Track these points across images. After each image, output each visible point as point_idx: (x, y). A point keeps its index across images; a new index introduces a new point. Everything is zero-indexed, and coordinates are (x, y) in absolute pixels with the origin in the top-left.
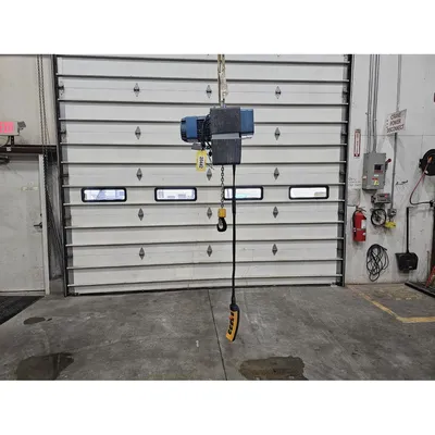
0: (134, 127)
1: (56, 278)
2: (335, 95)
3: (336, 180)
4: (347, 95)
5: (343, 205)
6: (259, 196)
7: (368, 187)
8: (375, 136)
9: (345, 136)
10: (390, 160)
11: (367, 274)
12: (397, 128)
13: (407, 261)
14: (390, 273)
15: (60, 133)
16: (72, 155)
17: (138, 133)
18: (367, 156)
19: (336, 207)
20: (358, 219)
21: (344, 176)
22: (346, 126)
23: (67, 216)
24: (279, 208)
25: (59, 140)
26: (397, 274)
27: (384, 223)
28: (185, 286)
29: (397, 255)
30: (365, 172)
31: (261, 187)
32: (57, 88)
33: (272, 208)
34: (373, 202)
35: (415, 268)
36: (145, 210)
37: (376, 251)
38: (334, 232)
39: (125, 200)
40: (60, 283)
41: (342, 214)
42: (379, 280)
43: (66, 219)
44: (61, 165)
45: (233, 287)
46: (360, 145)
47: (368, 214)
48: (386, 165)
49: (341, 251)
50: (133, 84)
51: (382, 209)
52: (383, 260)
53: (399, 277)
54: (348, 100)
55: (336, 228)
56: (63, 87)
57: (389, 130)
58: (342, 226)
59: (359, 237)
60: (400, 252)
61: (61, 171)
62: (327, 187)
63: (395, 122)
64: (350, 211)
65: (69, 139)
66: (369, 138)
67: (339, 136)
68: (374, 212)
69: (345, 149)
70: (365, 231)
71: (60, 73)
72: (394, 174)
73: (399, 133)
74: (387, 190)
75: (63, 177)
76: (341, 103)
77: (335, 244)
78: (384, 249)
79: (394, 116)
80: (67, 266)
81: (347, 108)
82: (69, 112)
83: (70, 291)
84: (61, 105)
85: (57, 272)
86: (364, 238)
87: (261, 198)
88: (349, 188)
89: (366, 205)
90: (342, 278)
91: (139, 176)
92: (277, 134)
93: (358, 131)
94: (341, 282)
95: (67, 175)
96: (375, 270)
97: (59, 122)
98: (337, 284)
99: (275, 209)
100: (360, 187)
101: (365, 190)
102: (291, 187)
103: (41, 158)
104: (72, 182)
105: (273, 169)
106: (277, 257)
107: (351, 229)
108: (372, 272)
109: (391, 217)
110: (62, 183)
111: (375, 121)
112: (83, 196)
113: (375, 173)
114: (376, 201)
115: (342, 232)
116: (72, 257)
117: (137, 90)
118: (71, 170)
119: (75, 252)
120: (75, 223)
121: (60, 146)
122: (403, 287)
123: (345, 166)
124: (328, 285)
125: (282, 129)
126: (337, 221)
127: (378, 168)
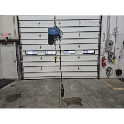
0: (39, 34)
1: (20, 75)
2: (97, 23)
3: (97, 48)
5: (99, 55)
7: (107, 50)
8: (109, 35)
9: (100, 35)
10: (113, 42)
11: (106, 76)
12: (116, 32)
13: (119, 72)
14: (114, 75)
15: (20, 36)
16: (23, 42)
17: (40, 36)
18: (106, 41)
19: (97, 56)
20: (103, 59)
21: (99, 47)
22: (100, 32)
23: (22, 59)
24: (80, 56)
25: (19, 38)
26: (116, 76)
27: (112, 61)
28: (54, 78)
29: (116, 70)
30: (106, 46)
31: (75, 50)
32: (18, 24)
34: (108, 54)
35: (121, 74)
36: (42, 57)
37: (109, 69)
38: (96, 63)
39: (37, 54)
40: (20, 76)
41: (99, 58)
42: (110, 77)
43: (21, 59)
44: (20, 45)
46: (104, 38)
47: (107, 58)
48: (112, 43)
49: (98, 69)
51: (111, 57)
52: (111, 71)
53: (116, 77)
54: (101, 24)
55: (97, 62)
56: (20, 24)
57: (114, 33)
58: (99, 62)
60: (117, 69)
61: (20, 46)
62: (94, 50)
63: (115, 31)
64: (101, 57)
65: (22, 38)
66: (107, 36)
67: (98, 35)
68: (109, 57)
69: (100, 39)
70: (105, 63)
71: (19, 20)
72: (115, 46)
73: (117, 34)
74: (113, 51)
75: (21, 48)
76: (99, 25)
77: (97, 67)
78: (112, 69)
79: (115, 29)
80: (22, 72)
81: (101, 27)
82: (22, 30)
83: (23, 79)
84: (20, 28)
85: (20, 73)
86: (105, 65)
87: (75, 54)
88: (101, 51)
89: (106, 55)
90: (99, 77)
91: (41, 48)
92: (79, 35)
93: (104, 34)
94: (98, 78)
95: (22, 48)
96: (109, 75)
97: (19, 33)
98: (97, 78)
99: (79, 57)
100: (105, 50)
102: (84, 50)
103: (15, 43)
104: (23, 49)
105: (78, 45)
107: (101, 63)
108: (108, 75)
109: (114, 59)
110: (20, 50)
111: (109, 30)
112: (26, 53)
113: (109, 46)
114: (109, 54)
115: (99, 63)
116: (23, 69)
117: (39, 24)
118: (23, 46)
119: (24, 68)
120: (24, 60)
121: (20, 40)
122: (117, 79)
123: (100, 44)
124: (95, 79)
125: (81, 33)
126: (97, 60)
127: (110, 44)
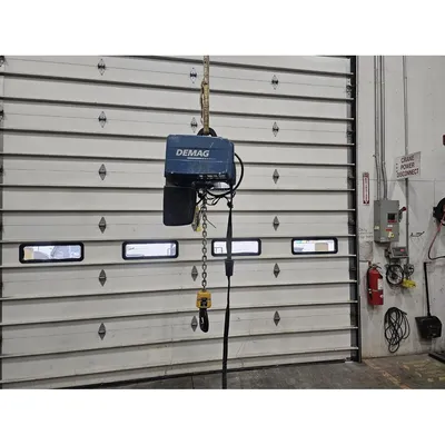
0: (98, 164)
2: (339, 134)
3: (345, 232)
4: (353, 134)
5: (354, 261)
6: (256, 251)
7: (383, 240)
8: (385, 181)
9: (353, 181)
10: (404, 209)
11: (386, 344)
12: (411, 173)
13: (429, 327)
14: (411, 343)
17: (102, 173)
18: (377, 203)
19: (346, 263)
20: (372, 277)
21: (353, 226)
22: (353, 169)
24: (281, 265)
26: (418, 343)
27: (402, 282)
29: (418, 319)
30: (377, 222)
31: (258, 240)
33: (272, 266)
34: (387, 257)
35: (440, 335)
36: (108, 272)
37: (394, 315)
38: (345, 295)
39: (81, 259)
41: (354, 272)
42: (399, 352)
45: (225, 371)
46: (368, 191)
47: (383, 272)
48: (401, 214)
49: (356, 317)
50: (98, 112)
51: (398, 266)
52: (403, 326)
53: (420, 347)
54: (354, 140)
55: (347, 289)
56: (2, 113)
57: (400, 175)
58: (355, 287)
59: (375, 299)
60: (420, 315)
62: (335, 239)
63: (407, 166)
64: (363, 268)
65: (7, 179)
66: (379, 183)
67: (346, 180)
68: (389, 268)
69: (353, 195)
70: (381, 292)
72: (407, 224)
73: (411, 178)
74: (401, 243)
76: (345, 142)
77: (348, 310)
78: (403, 313)
79: (405, 159)
81: (353, 149)
86: (381, 302)
87: (259, 253)
88: (361, 241)
89: (379, 260)
90: (358, 352)
91: (103, 227)
92: (276, 177)
93: (366, 175)
94: (357, 357)
96: (395, 340)
98: (352, 359)
99: (276, 266)
100: (372, 239)
101: (378, 243)
102: (294, 239)
104: (7, 236)
105: (271, 218)
106: (280, 328)
107: (365, 291)
108: (391, 342)
109: (408, 274)
111: (383, 165)
113: (389, 223)
114: (392, 256)
115: (355, 295)
117: (102, 120)
118: (7, 220)
119: (5, 333)
120: (8, 292)
123: (354, 215)
124: (342, 361)
125: (281, 171)
126: (349, 280)
127: (392, 218)
